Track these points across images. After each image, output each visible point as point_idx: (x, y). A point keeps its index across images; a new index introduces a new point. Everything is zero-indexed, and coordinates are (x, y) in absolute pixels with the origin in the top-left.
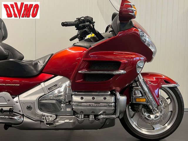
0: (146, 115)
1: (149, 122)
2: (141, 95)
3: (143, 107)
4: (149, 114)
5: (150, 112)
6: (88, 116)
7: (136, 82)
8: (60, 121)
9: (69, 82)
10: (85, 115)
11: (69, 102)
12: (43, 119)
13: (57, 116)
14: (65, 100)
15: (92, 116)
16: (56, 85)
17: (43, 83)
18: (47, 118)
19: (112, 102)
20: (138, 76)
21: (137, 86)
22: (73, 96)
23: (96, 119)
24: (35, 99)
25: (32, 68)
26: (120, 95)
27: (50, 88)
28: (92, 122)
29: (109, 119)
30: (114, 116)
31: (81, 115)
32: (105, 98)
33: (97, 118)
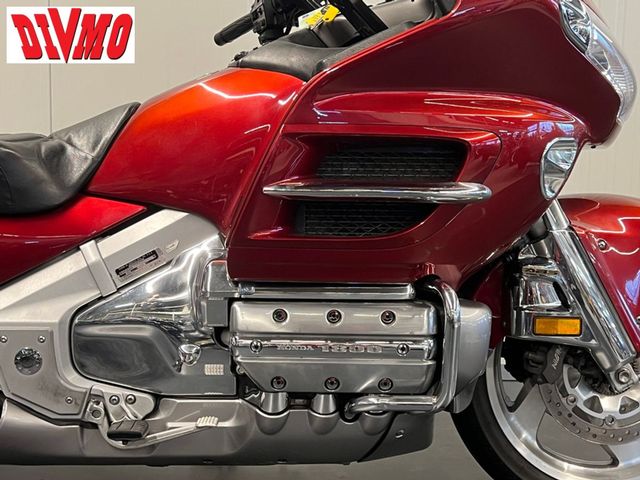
0: (582, 395)
1: (594, 430)
2: (558, 303)
3: (565, 362)
4: (592, 394)
5: (599, 381)
6: (307, 399)
7: (534, 239)
8: (173, 421)
9: (216, 237)
10: (292, 396)
11: (219, 332)
12: (95, 413)
13: (157, 397)
14: (197, 325)
15: (326, 401)
16: (154, 252)
17: (93, 241)
18: (111, 408)
19: (424, 332)
20: (548, 212)
21: (542, 260)
22: (236, 305)
23: (342, 415)
24: (57, 320)
25: (40, 171)
26: (461, 304)
27: (126, 267)
28: (327, 427)
29: (408, 412)
30: (431, 401)
31: (272, 395)
32: (389, 318)
33: (350, 411)
